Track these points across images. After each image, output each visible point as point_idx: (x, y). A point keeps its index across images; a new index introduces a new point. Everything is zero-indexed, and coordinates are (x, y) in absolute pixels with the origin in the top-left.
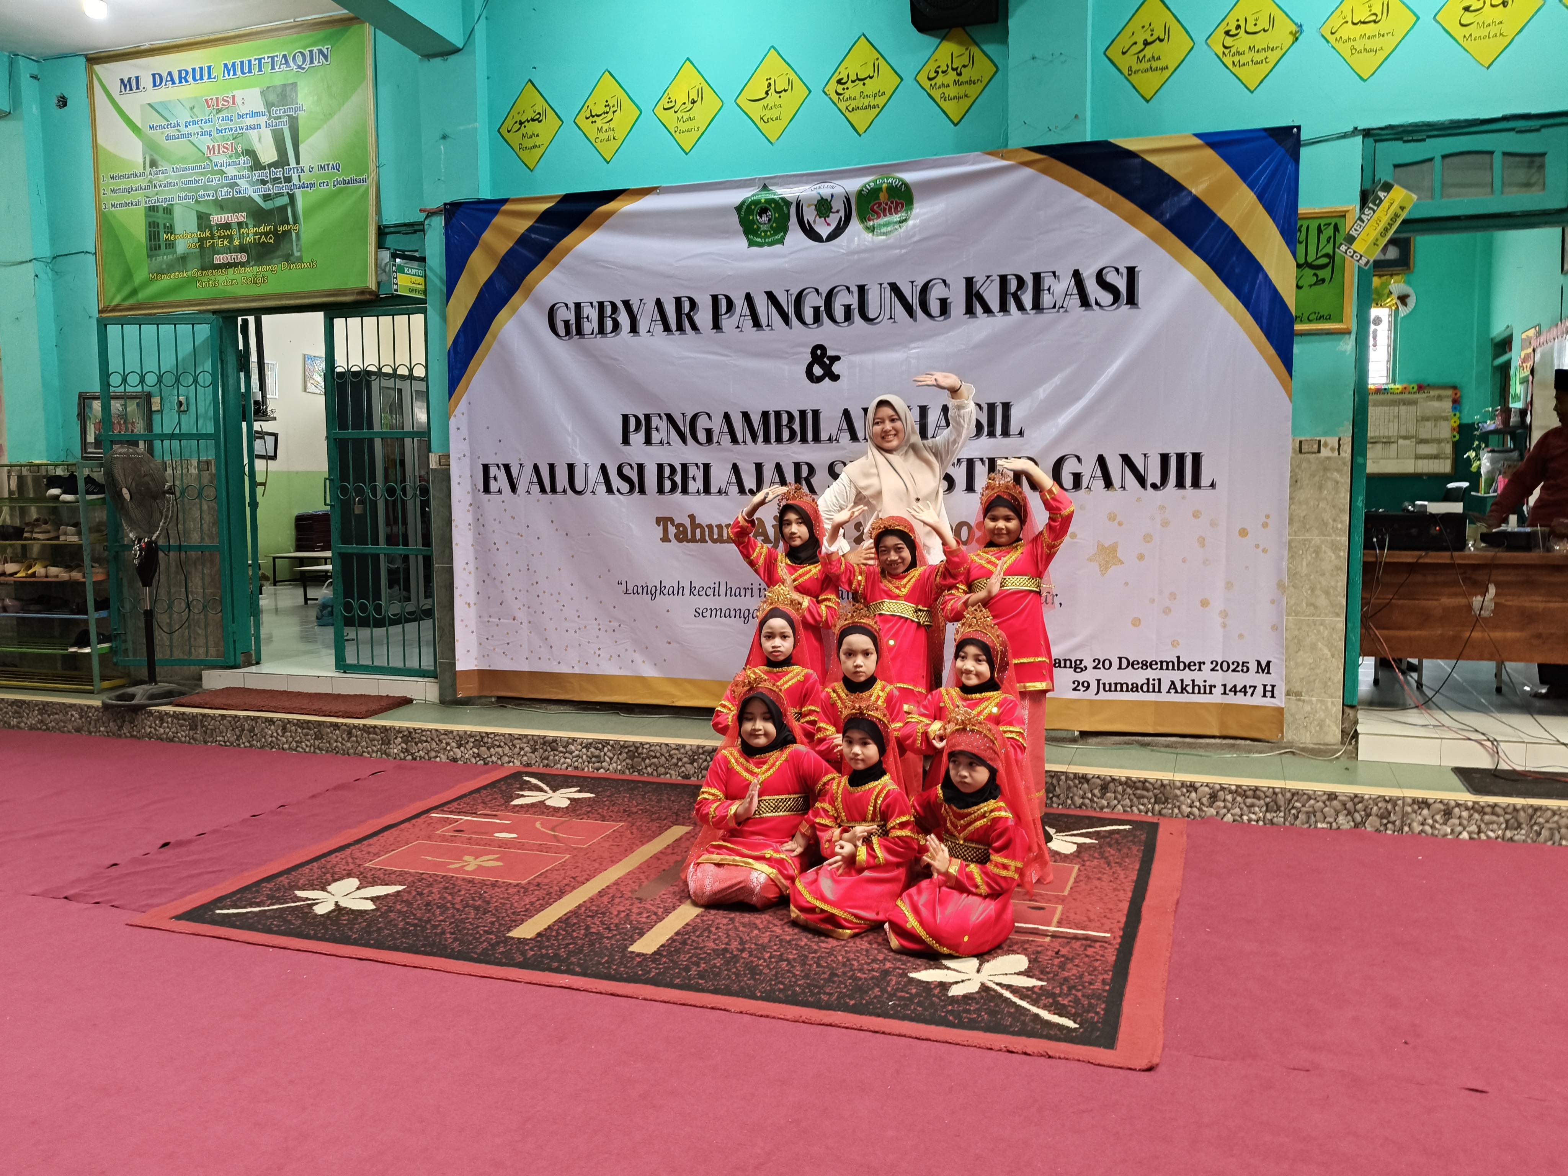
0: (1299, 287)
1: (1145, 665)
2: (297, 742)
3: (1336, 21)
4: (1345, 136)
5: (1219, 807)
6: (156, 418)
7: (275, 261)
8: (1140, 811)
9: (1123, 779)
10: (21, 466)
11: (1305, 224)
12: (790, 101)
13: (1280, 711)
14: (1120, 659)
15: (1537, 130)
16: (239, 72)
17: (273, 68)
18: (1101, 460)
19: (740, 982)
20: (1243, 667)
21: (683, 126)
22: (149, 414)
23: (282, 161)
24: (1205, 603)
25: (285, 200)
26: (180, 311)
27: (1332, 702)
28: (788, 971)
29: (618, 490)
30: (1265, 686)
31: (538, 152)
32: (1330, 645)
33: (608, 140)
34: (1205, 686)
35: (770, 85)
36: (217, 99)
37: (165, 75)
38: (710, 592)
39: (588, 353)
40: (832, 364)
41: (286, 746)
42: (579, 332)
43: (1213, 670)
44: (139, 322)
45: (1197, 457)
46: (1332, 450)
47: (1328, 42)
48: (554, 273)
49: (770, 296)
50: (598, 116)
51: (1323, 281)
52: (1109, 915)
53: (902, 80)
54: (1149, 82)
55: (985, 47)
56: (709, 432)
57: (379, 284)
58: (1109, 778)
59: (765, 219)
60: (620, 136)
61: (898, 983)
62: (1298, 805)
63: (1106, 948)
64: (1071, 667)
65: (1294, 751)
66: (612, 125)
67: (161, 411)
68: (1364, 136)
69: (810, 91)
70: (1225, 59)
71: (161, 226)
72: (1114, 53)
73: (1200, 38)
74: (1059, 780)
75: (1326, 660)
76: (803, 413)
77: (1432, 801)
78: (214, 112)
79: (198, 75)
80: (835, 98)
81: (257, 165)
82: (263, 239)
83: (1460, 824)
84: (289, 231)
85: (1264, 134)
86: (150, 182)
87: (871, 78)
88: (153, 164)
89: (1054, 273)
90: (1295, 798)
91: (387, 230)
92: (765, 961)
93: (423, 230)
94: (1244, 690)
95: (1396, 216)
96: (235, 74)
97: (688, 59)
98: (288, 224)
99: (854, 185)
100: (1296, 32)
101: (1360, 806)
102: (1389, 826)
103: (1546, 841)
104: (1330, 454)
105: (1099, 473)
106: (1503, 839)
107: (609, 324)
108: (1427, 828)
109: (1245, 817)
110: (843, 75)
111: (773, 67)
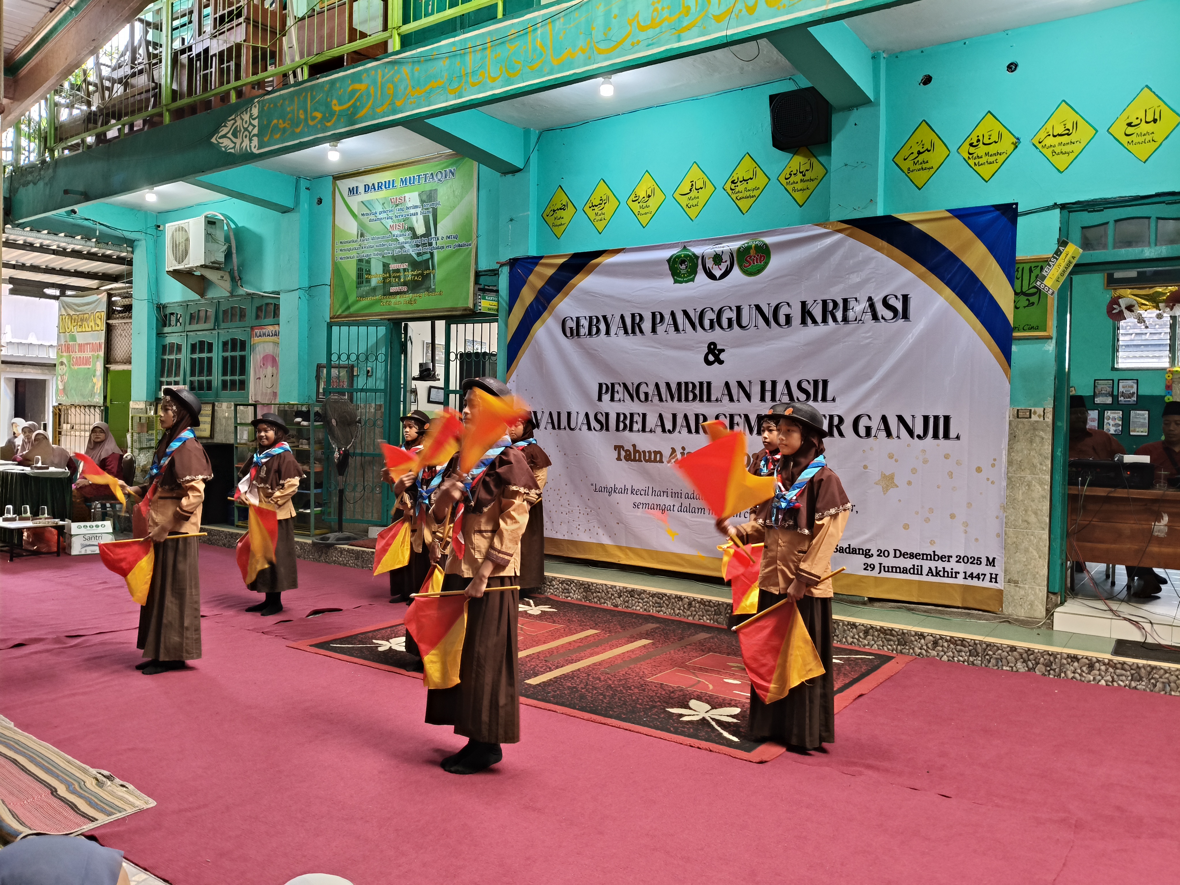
0: (1016, 308)
1: (912, 556)
3: (1042, 135)
4: (1048, 209)
5: (939, 651)
6: (355, 379)
7: (421, 291)
8: (888, 649)
9: (879, 628)
10: (284, 404)
11: (1021, 266)
13: (1001, 592)
14: (895, 550)
16: (408, 183)
17: (426, 181)
18: (884, 419)
20: (978, 561)
21: (643, 211)
22: (351, 377)
23: (428, 234)
24: (953, 516)
25: (428, 256)
26: (371, 319)
27: (1039, 589)
29: (594, 428)
30: (991, 574)
31: (563, 227)
32: (1038, 550)
33: (601, 220)
34: (952, 572)
35: (693, 185)
36: (396, 199)
37: (371, 185)
38: (643, 493)
39: (582, 346)
40: (720, 353)
42: (578, 334)
43: (957, 561)
44: (349, 324)
45: (947, 419)
46: (1039, 416)
47: (1037, 148)
48: (566, 299)
49: (685, 313)
50: (596, 206)
51: (1033, 304)
53: (770, 180)
54: (920, 177)
55: (820, 159)
56: (646, 394)
57: (474, 305)
58: (869, 626)
60: (607, 218)
64: (863, 554)
65: (1008, 621)
66: (603, 211)
67: (358, 376)
68: (1061, 209)
69: (715, 189)
70: (969, 161)
71: (364, 270)
72: (898, 160)
73: (953, 149)
75: (1035, 559)
76: (701, 384)
77: (1080, 657)
78: (395, 206)
79: (389, 185)
80: (730, 192)
81: (415, 236)
82: (416, 278)
83: (1100, 675)
84: (430, 274)
85: (992, 209)
86: (360, 245)
87: (751, 179)
88: (362, 235)
89: (856, 299)
90: (989, 648)
91: (480, 274)
93: (498, 274)
94: (978, 577)
95: (1070, 262)
96: (406, 184)
97: (647, 171)
98: (429, 269)
99: (735, 245)
100: (1016, 143)
101: (1031, 657)
102: (1052, 672)
103: (1160, 691)
104: (1038, 419)
105: (882, 427)
106: (1129, 687)
107: (594, 330)
108: (1077, 676)
109: (956, 659)
110: (735, 178)
111: (695, 174)
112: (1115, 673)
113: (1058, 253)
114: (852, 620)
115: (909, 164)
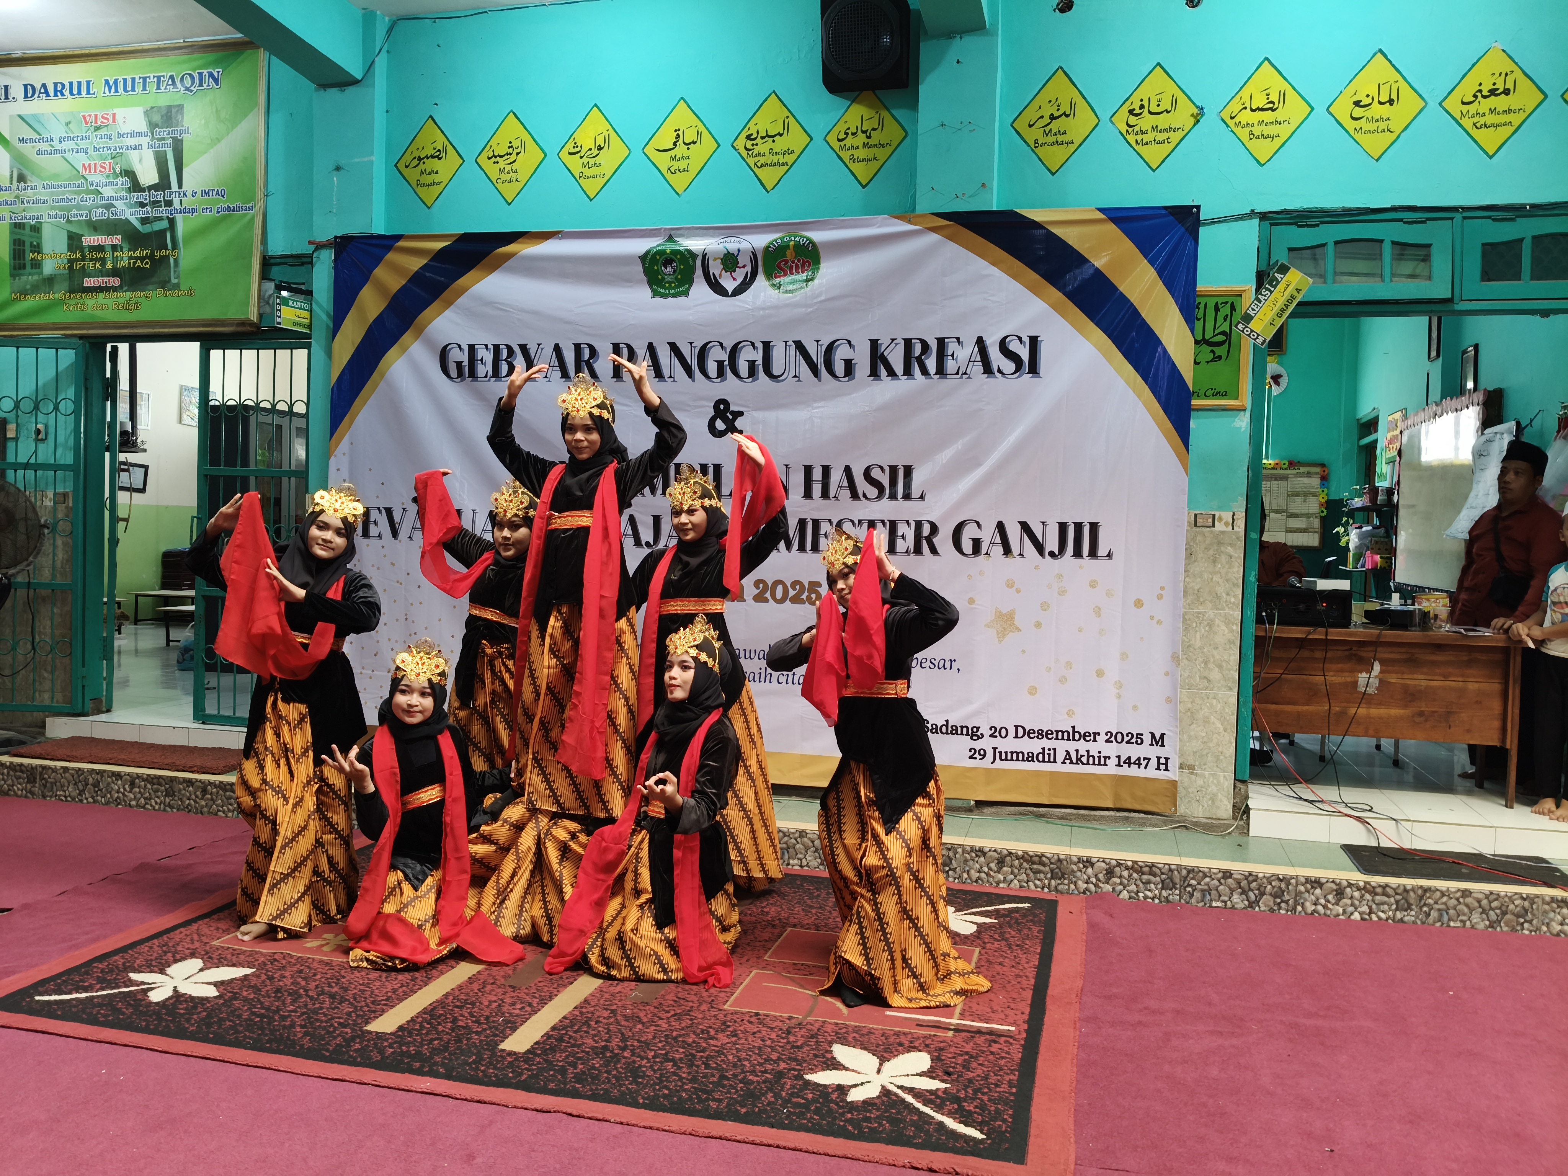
0: (1196, 363)
1: (1041, 734)
2: (145, 799)
3: (1235, 107)
4: (1241, 218)
5: (1115, 883)
6: (10, 446)
7: (150, 287)
8: (1036, 887)
9: (1020, 853)
11: (1203, 301)
12: (699, 154)
13: (1174, 783)
14: (1016, 727)
15: (1424, 222)
16: (121, 90)
17: (158, 88)
18: (1001, 527)
19: (620, 1086)
20: (1137, 739)
21: (588, 172)
22: (3, 442)
23: (163, 184)
24: (1100, 673)
25: (165, 224)
26: (44, 334)
27: (1225, 777)
28: (674, 1074)
30: (1159, 758)
31: (437, 189)
32: (1222, 719)
33: (510, 181)
34: (1099, 757)
35: (678, 136)
36: (96, 116)
37: (38, 86)
39: (481, 398)
40: (734, 419)
41: (133, 803)
42: (473, 374)
43: (1107, 741)
45: (1094, 527)
46: (1226, 524)
47: (1228, 126)
48: (447, 313)
49: (674, 347)
50: (501, 156)
51: (1220, 357)
52: (1012, 1006)
53: (811, 139)
54: (1055, 155)
55: (894, 112)
57: (261, 316)
58: (1005, 852)
59: (669, 270)
60: (523, 178)
61: (793, 1087)
62: (1193, 882)
63: (1011, 1044)
64: (967, 734)
66: (515, 166)
67: (16, 439)
68: (1261, 219)
69: (719, 145)
70: (1128, 137)
71: (27, 245)
72: (1021, 125)
73: (1105, 116)
74: (956, 853)
75: (1219, 733)
77: (1324, 880)
78: (92, 129)
79: (76, 89)
80: (744, 153)
81: (136, 186)
82: (139, 263)
83: (1352, 905)
84: (168, 257)
85: (1164, 212)
86: (17, 197)
87: (781, 135)
88: (21, 178)
89: (958, 339)
90: (1191, 875)
91: (272, 261)
92: (649, 1060)
93: (311, 263)
94: (1138, 763)
95: (1293, 297)
96: (116, 91)
97: (596, 105)
98: (166, 249)
99: (761, 241)
100: (1198, 115)
101: (1254, 885)
102: (1283, 905)
103: (1435, 922)
104: (1224, 528)
105: (998, 540)
106: (1393, 920)
107: (504, 368)
108: (1320, 908)
109: (1141, 895)
110: (753, 131)
111: (682, 118)
112: (1373, 901)
113: (1274, 282)
114: (978, 843)
115: (1036, 133)
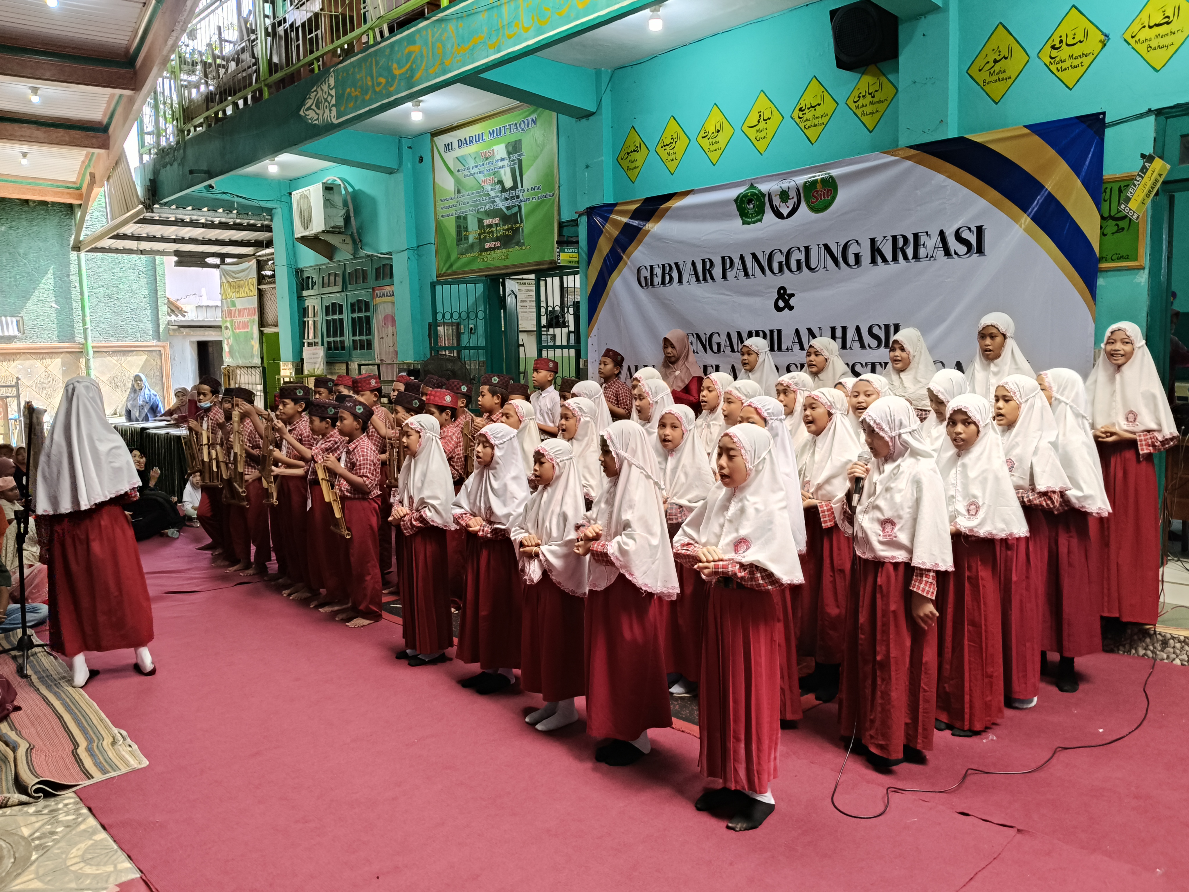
0: (1103, 234)
3: (1135, 28)
4: (1141, 116)
6: (462, 336)
7: (512, 245)
11: (1109, 186)
16: (495, 135)
17: (510, 131)
21: (712, 148)
22: (458, 335)
23: (515, 187)
25: (516, 209)
26: (469, 276)
31: (637, 170)
33: (672, 160)
35: (760, 116)
36: (486, 152)
37: (463, 140)
39: (656, 297)
40: (789, 299)
42: (652, 284)
44: (451, 283)
47: (1129, 44)
48: (640, 248)
49: (754, 256)
50: (667, 145)
51: (1123, 229)
53: (838, 104)
54: (996, 89)
55: (890, 77)
56: (719, 345)
59: (751, 206)
60: (678, 157)
66: (675, 150)
68: (1156, 115)
69: (783, 118)
70: (1051, 67)
71: (462, 228)
72: (974, 72)
73: (1033, 53)
76: (772, 332)
78: (485, 160)
79: (479, 138)
80: (798, 120)
81: (504, 190)
82: (507, 233)
84: (518, 227)
85: (1078, 120)
86: (457, 202)
87: (819, 105)
88: (459, 192)
89: (927, 233)
91: (563, 224)
93: (577, 224)
95: (1157, 180)
96: (493, 136)
97: (716, 104)
98: (518, 223)
99: (801, 180)
100: (1104, 40)
107: (667, 278)
110: (803, 105)
111: (763, 104)
113: (1144, 170)
115: (985, 75)
